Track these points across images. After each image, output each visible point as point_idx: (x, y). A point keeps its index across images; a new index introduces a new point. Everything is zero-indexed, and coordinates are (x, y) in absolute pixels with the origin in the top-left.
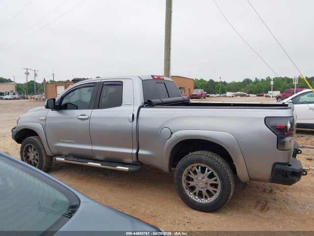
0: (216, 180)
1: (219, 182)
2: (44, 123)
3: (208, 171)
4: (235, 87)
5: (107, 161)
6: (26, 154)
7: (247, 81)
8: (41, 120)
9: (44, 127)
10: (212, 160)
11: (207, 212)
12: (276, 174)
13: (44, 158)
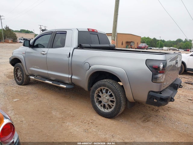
0: (113, 98)
1: (115, 100)
2: (24, 55)
3: (110, 92)
4: (170, 44)
5: (55, 81)
6: (17, 73)
7: (179, 41)
8: (23, 53)
9: (24, 57)
10: (112, 86)
11: (107, 118)
12: (150, 98)
13: (25, 76)
